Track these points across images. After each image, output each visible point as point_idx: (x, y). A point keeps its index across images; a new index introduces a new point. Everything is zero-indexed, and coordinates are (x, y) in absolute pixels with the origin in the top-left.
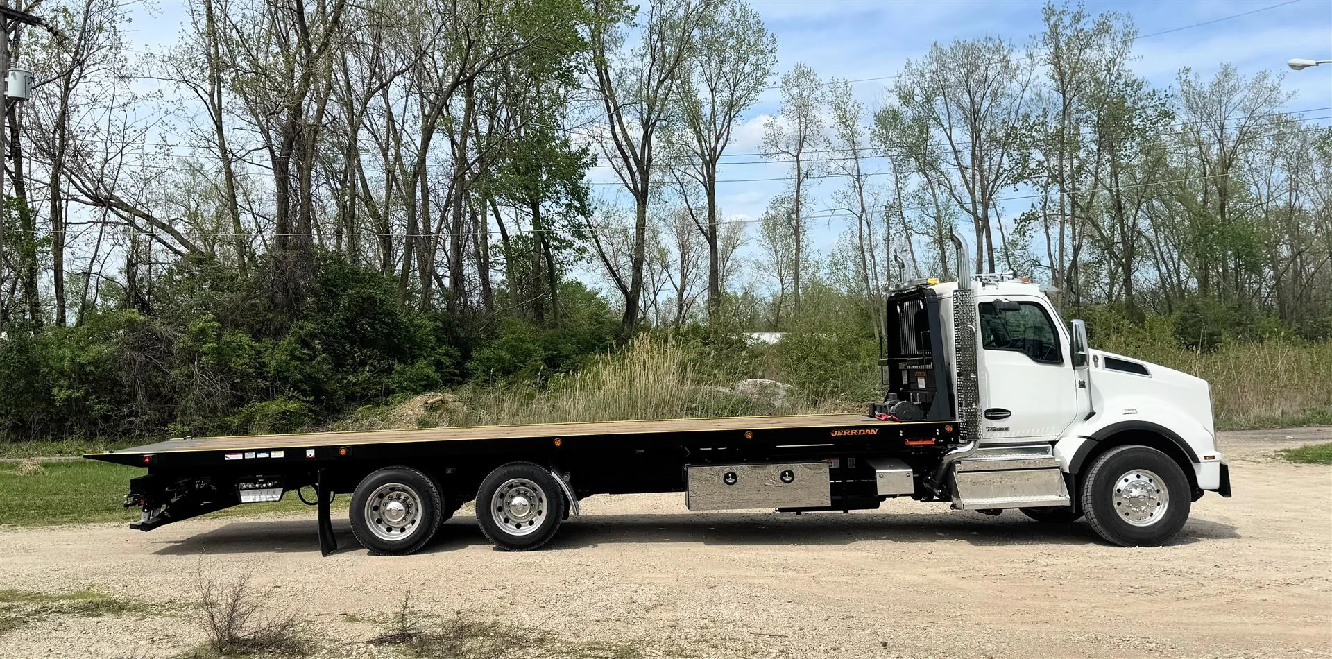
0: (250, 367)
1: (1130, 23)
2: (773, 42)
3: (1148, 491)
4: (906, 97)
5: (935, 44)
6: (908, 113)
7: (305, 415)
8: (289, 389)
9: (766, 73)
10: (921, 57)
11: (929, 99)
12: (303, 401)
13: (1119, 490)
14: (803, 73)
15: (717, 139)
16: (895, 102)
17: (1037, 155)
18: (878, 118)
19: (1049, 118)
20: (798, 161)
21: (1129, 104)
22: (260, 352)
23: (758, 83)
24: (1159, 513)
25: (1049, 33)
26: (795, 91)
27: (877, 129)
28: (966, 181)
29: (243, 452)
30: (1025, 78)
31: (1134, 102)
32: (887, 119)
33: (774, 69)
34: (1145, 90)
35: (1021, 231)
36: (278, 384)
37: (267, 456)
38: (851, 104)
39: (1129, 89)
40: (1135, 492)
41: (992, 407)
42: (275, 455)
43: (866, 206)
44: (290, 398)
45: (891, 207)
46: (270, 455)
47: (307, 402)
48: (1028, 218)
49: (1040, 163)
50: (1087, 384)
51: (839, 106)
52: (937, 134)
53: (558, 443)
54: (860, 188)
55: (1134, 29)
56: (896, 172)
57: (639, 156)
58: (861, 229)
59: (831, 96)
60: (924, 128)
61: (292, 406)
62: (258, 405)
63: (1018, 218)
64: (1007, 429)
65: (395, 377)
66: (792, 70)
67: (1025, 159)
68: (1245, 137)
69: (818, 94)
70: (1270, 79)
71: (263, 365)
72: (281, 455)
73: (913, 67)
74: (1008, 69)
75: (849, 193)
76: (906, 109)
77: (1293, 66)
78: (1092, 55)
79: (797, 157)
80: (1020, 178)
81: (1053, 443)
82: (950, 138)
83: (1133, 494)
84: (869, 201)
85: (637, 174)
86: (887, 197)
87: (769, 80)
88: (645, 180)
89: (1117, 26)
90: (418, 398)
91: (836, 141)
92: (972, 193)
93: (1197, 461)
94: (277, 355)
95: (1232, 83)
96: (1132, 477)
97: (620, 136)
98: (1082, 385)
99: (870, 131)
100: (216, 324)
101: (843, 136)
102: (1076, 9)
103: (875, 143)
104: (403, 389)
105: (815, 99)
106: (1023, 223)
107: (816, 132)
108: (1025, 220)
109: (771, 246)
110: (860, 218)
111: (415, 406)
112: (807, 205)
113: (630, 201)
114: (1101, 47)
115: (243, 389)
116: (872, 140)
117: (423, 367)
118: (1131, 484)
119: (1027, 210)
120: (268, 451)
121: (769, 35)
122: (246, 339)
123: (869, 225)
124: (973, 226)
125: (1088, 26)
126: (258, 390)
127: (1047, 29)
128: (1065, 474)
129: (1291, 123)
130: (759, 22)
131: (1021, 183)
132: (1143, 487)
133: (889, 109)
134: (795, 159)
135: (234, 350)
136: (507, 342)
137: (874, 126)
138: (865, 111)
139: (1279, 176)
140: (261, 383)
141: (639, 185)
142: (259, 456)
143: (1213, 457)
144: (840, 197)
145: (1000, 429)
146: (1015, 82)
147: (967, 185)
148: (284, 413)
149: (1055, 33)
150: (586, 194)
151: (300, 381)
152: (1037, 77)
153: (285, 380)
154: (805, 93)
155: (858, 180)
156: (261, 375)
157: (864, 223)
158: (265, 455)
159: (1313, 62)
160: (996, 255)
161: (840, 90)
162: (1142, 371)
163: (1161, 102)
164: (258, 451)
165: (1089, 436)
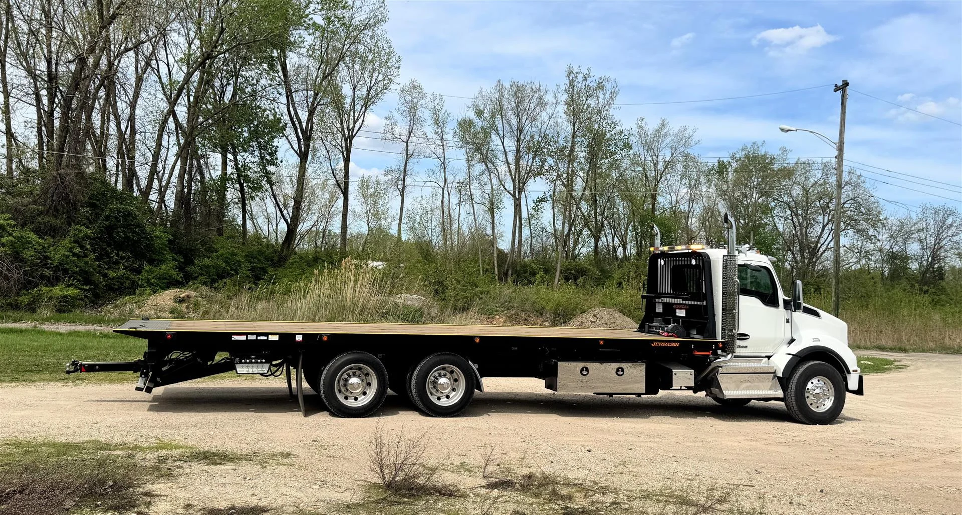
0: (37, 259)
1: (615, 85)
2: (398, 61)
3: (824, 390)
4: (480, 113)
5: (499, 81)
6: (479, 123)
7: (82, 300)
8: (70, 278)
9: (390, 81)
10: (489, 88)
11: (493, 116)
12: (79, 289)
13: (808, 389)
14: (415, 87)
15: (355, 123)
16: (471, 115)
17: (550, 161)
18: (460, 124)
19: (560, 138)
20: (407, 146)
21: (608, 136)
22: (44, 247)
23: (385, 88)
24: (828, 404)
25: (568, 85)
26: (408, 98)
27: (458, 131)
28: (510, 171)
29: (247, 334)
30: (552, 111)
31: (612, 135)
32: (465, 125)
33: (397, 80)
34: (618, 128)
35: (536, 209)
36: (60, 273)
37: (266, 338)
38: (443, 111)
39: (609, 127)
40: (817, 391)
41: (741, 332)
42: (271, 338)
43: (448, 181)
44: (69, 286)
45: (463, 183)
46: (268, 338)
47: (82, 289)
48: (542, 200)
49: (551, 166)
50: (790, 321)
51: (435, 112)
52: (495, 140)
54: (445, 169)
55: (617, 89)
56: (468, 160)
57: (304, 128)
58: (443, 196)
59: (431, 105)
60: (487, 134)
61: (72, 292)
62: (45, 289)
63: (535, 200)
64: (746, 347)
65: (144, 275)
66: (408, 84)
67: (544, 162)
68: (668, 165)
69: (423, 102)
70: (688, 131)
71: (47, 258)
72: (276, 338)
73: (484, 93)
74: (542, 104)
75: (436, 172)
76: (479, 120)
77: (782, 130)
78: (592, 102)
79: (407, 143)
80: (539, 174)
81: (769, 357)
82: (503, 143)
83: (815, 392)
84: (450, 178)
85: (302, 140)
86: (461, 177)
87: (392, 86)
88: (307, 146)
89: (608, 86)
90: (167, 292)
91: (431, 135)
92: (514, 181)
93: (849, 372)
94: (60, 250)
95: (665, 131)
96: (815, 380)
97: (293, 113)
98: (788, 321)
99: (453, 132)
100: (13, 223)
101: (436, 133)
102: (586, 72)
103: (456, 139)
104: (150, 284)
105: (421, 105)
106: (538, 203)
107: (420, 128)
108: (539, 202)
109: (363, 200)
110: (443, 189)
111: (166, 298)
112: (412, 176)
113: (295, 160)
114: (598, 98)
115: (31, 276)
116: (454, 137)
117: (168, 268)
118: (815, 385)
119: (541, 195)
120: (267, 334)
121: (397, 56)
122: (33, 237)
123: (449, 194)
124: (512, 202)
125: (593, 85)
126: (42, 277)
127: (568, 82)
128: (779, 378)
129: (694, 160)
130: (390, 47)
131: (539, 177)
132: (821, 387)
133: (467, 119)
134: (405, 144)
135: (23, 244)
136: (222, 254)
137: (456, 128)
138: (451, 118)
139: (684, 191)
140: (46, 272)
141: (303, 149)
142: (259, 338)
143: (856, 371)
144: (431, 173)
145: (743, 347)
146: (544, 114)
147: (511, 174)
148: (66, 297)
149: (572, 84)
150: (276, 151)
151: (76, 273)
152: (558, 112)
153: (65, 271)
154: (415, 100)
155: (444, 163)
156: (45, 265)
157: (445, 192)
158: (265, 338)
159: (794, 129)
160: (523, 222)
161: (436, 102)
162: (817, 314)
163: (626, 137)
164: (258, 334)
165: (794, 354)
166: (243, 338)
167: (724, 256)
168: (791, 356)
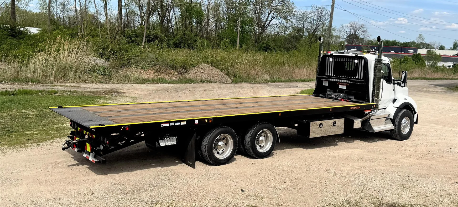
13: (402, 124)
24: (408, 130)
29: (169, 122)
42: (182, 123)
46: (180, 124)
50: (394, 90)
53: (280, 115)
72: (184, 123)
81: (385, 109)
83: (404, 125)
93: (415, 114)
96: (404, 119)
118: (404, 121)
120: (180, 122)
128: (391, 119)
132: (406, 122)
142: (176, 124)
158: (178, 124)
164: (175, 122)
165: (398, 107)
166: (167, 125)
167: (376, 59)
168: (397, 108)
